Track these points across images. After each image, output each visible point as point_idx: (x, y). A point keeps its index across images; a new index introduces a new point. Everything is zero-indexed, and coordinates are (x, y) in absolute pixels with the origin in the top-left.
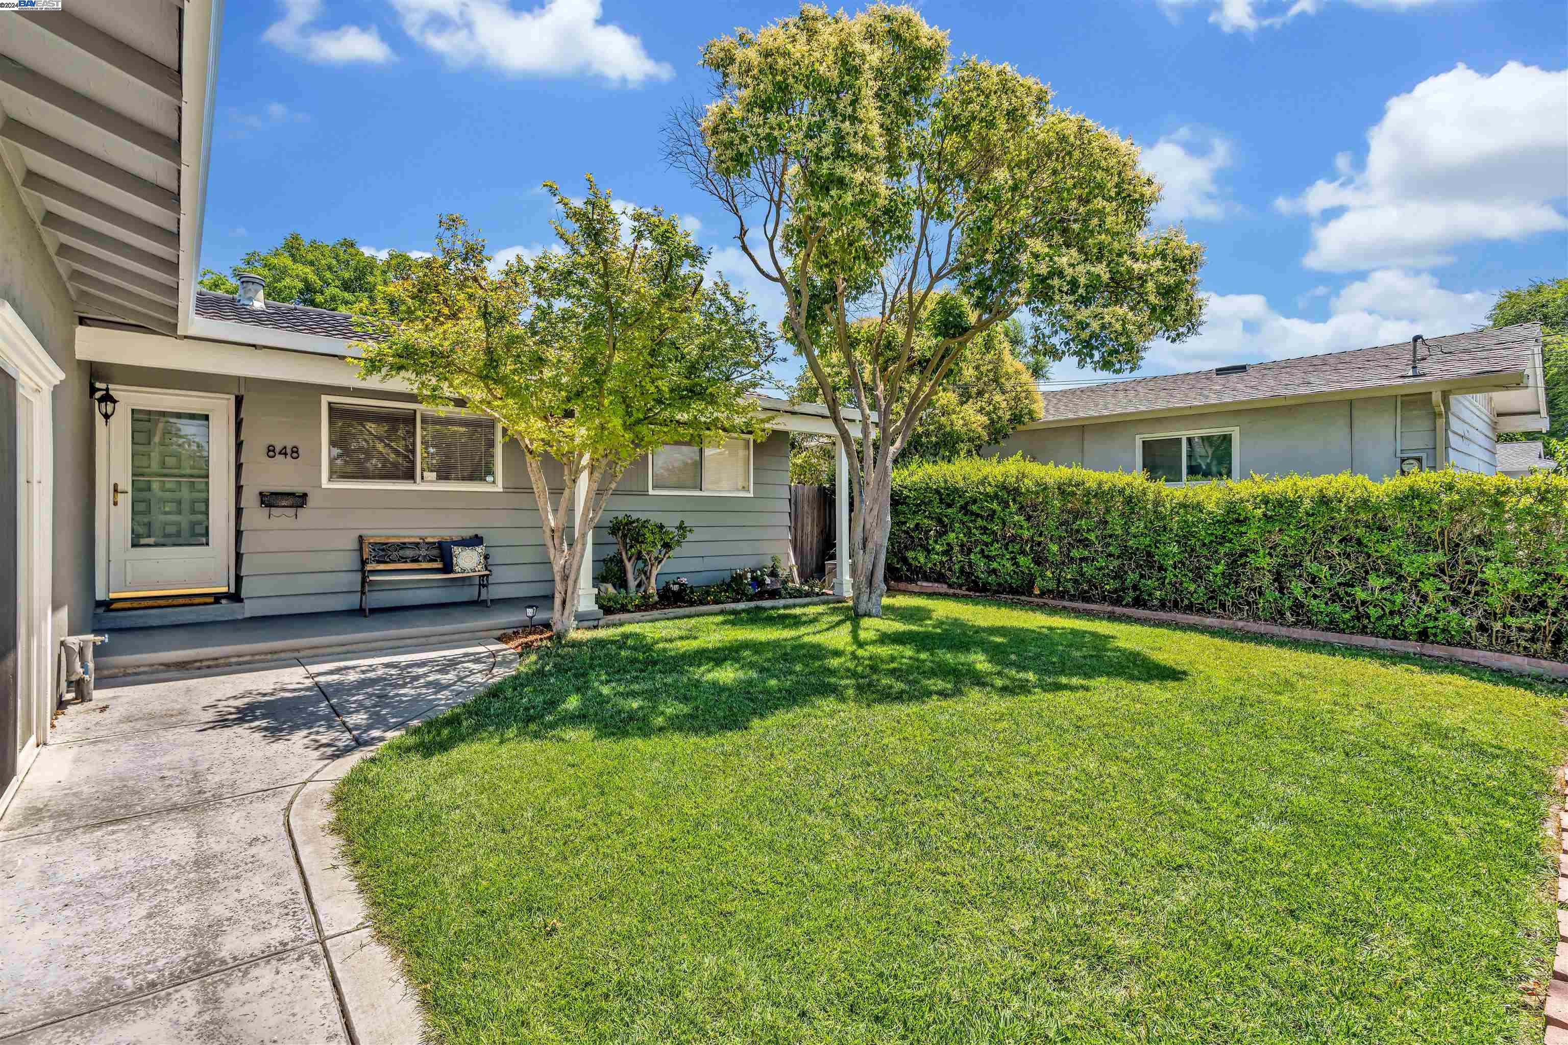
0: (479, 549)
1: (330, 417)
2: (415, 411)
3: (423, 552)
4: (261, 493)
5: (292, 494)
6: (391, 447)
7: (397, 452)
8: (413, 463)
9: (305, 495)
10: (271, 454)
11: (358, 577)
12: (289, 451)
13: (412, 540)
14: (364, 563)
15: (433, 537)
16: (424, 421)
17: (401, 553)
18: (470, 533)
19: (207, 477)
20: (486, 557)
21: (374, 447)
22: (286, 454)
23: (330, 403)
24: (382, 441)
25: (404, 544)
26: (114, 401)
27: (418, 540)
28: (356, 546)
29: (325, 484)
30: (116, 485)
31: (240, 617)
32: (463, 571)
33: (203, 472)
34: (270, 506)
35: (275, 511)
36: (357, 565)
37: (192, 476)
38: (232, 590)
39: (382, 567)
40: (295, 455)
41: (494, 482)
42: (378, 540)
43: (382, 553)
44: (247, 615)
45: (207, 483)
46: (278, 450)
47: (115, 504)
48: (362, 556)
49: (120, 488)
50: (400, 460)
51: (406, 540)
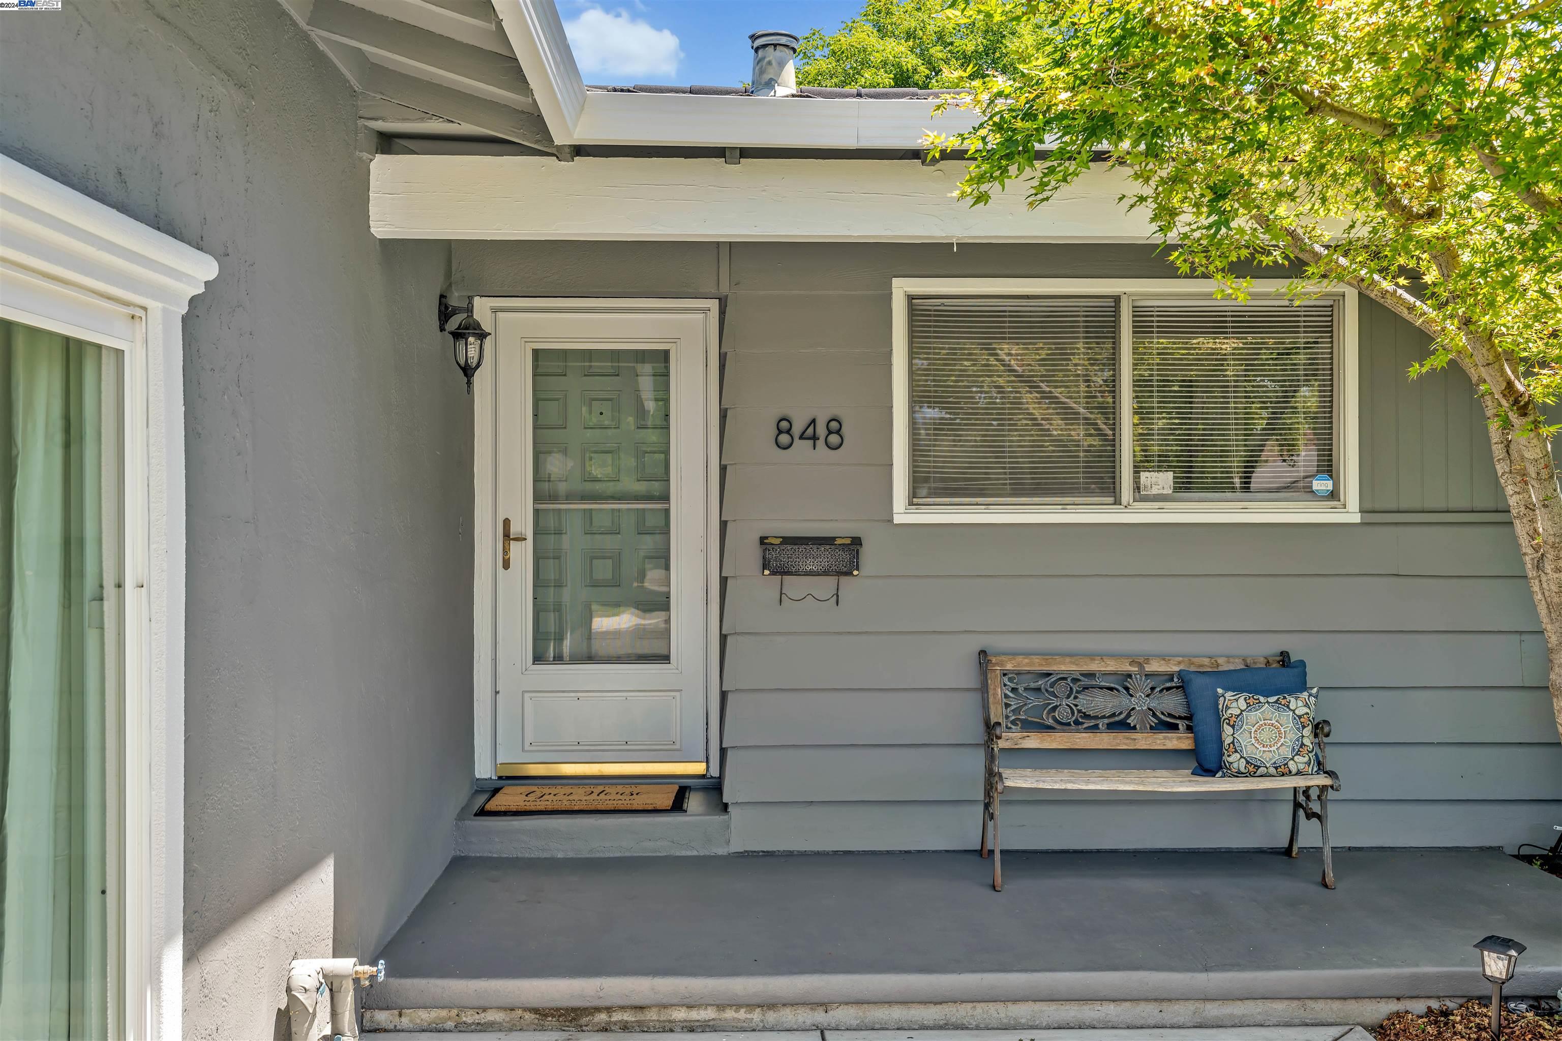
0: (1299, 704)
1: (913, 334)
2: (1117, 299)
3: (1140, 702)
4: (762, 540)
5: (828, 541)
6: (1054, 400)
7: (1069, 415)
8: (1113, 443)
9: (857, 542)
10: (784, 439)
11: (976, 761)
12: (821, 431)
13: (1111, 666)
14: (991, 729)
15: (1164, 657)
16: (1141, 328)
17: (1086, 702)
18: (1269, 646)
19: (665, 497)
20: (1320, 728)
21: (1017, 403)
22: (814, 438)
23: (911, 298)
24: (1034, 387)
25: (1091, 675)
26: (482, 336)
27: (1127, 668)
28: (968, 677)
29: (902, 513)
30: (507, 522)
31: (722, 851)
32: (1253, 770)
33: (656, 487)
34: (782, 571)
35: (795, 586)
36: (977, 733)
37: (638, 498)
38: (714, 772)
39: (1033, 741)
40: (834, 439)
41: (1333, 495)
42: (1025, 664)
43: (1034, 701)
44: (737, 846)
45: (667, 512)
46: (797, 430)
47: (506, 565)
48: (986, 707)
49: (514, 530)
50: (1078, 433)
51: (1094, 667)
